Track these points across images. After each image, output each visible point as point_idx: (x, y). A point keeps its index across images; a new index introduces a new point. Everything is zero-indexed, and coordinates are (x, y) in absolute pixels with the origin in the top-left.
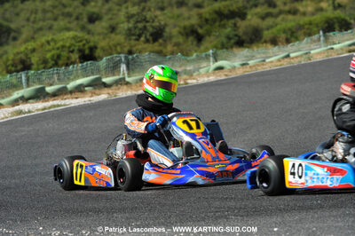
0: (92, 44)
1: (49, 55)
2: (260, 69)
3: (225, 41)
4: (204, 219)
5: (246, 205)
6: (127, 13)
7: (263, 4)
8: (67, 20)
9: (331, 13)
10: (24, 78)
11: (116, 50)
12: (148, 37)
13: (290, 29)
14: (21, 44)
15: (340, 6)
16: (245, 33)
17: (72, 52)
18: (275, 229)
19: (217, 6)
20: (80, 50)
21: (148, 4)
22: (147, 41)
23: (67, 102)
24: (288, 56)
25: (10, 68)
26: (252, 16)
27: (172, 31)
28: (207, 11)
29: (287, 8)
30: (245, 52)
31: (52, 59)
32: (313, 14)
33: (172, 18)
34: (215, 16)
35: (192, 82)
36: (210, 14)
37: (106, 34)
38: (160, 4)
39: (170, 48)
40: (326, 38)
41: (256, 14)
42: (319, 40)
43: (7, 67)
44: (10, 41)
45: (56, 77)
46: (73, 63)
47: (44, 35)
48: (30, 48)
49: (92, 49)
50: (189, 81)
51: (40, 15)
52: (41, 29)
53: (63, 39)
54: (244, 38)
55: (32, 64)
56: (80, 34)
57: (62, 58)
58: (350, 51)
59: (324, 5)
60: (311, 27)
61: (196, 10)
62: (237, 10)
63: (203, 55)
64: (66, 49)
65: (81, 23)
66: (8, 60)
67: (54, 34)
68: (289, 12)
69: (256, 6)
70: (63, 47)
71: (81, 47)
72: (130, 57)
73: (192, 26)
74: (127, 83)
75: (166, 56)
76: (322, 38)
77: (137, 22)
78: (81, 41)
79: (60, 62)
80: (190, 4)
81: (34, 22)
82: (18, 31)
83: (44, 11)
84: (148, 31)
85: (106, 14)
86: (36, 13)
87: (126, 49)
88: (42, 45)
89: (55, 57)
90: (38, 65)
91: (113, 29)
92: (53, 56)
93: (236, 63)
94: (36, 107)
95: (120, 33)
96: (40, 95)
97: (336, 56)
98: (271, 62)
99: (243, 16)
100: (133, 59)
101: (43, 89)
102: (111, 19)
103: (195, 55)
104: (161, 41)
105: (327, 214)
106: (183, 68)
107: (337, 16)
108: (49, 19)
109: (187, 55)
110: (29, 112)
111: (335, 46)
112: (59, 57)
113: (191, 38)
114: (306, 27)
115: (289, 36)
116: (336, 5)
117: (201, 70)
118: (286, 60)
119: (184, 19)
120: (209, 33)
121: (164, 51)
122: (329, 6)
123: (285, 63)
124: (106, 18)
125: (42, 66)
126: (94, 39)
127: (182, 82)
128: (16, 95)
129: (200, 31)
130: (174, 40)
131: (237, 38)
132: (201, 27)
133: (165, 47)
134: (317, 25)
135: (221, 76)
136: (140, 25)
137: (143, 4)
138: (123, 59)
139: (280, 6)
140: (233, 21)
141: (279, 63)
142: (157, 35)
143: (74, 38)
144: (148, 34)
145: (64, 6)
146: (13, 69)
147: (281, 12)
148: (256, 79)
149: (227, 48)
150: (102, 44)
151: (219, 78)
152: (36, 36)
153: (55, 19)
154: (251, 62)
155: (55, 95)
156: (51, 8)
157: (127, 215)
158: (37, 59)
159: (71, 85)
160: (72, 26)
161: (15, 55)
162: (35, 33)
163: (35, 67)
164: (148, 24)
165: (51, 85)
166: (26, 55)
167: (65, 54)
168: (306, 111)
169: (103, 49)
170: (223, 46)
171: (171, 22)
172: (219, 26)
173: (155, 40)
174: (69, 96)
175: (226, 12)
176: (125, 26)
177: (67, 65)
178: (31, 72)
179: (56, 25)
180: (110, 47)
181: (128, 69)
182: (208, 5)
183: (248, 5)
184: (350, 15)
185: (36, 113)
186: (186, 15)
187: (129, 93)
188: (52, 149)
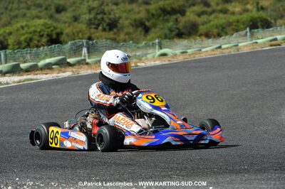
0: (58, 30)
1: (22, 38)
2: (197, 57)
3: (168, 32)
5: (186, 168)
6: (89, 6)
7: (199, 3)
8: (39, 9)
9: (255, 14)
10: (2, 56)
11: (78, 36)
12: (105, 27)
13: (221, 26)
15: (262, 8)
16: (185, 27)
17: (42, 36)
18: (211, 188)
19: (161, 4)
20: (48, 35)
22: (104, 30)
23: (38, 77)
24: (220, 47)
26: (191, 13)
27: (125, 22)
28: (153, 7)
29: (219, 8)
30: (185, 42)
31: (25, 41)
32: (240, 14)
33: (125, 11)
34: (160, 12)
35: (141, 65)
36: (156, 10)
37: (70, 23)
39: (122, 36)
40: (252, 34)
41: (193, 12)
42: (246, 34)
45: (28, 56)
46: (43, 46)
47: (17, 22)
48: (7, 31)
49: (59, 34)
50: (139, 64)
51: (15, 5)
52: (16, 16)
53: (35, 26)
54: (183, 31)
55: (8, 45)
56: (49, 22)
57: (33, 41)
58: (271, 46)
59: (249, 7)
60: (239, 24)
61: (143, 7)
62: (177, 8)
63: (151, 43)
64: (37, 34)
65: (49, 13)
67: (27, 21)
68: (221, 11)
69: (194, 5)
70: (35, 31)
71: (50, 33)
72: (91, 42)
73: (142, 19)
74: (87, 64)
75: (119, 43)
76: (248, 34)
77: (97, 14)
78: (49, 28)
79: (32, 44)
80: (141, 1)
81: (11, 10)
83: (19, 2)
84: (105, 22)
85: (71, 6)
86: (13, 3)
87: (86, 36)
88: (17, 30)
89: (28, 40)
90: (14, 45)
91: (76, 19)
92: (26, 39)
93: (177, 51)
94: (13, 80)
95: (81, 22)
96: (15, 70)
97: (260, 49)
98: (207, 51)
100: (93, 44)
101: (18, 65)
102: (74, 10)
103: (144, 43)
104: (115, 30)
105: (253, 177)
106: (133, 53)
107: (261, 16)
108: (23, 8)
109: (138, 43)
110: (7, 83)
111: (258, 41)
112: (31, 39)
113: (140, 29)
114: (235, 24)
115: (220, 31)
116: (259, 7)
117: (148, 56)
118: (219, 50)
119: (134, 13)
120: (155, 26)
121: (118, 39)
122: (254, 7)
123: (218, 53)
124: (70, 9)
125: (17, 47)
126: (60, 26)
127: (133, 65)
129: (147, 24)
130: (126, 30)
131: (177, 31)
132: (148, 20)
133: (119, 36)
134: (243, 23)
135: (165, 61)
136: (99, 17)
138: (85, 44)
139: (214, 6)
140: (175, 17)
141: (213, 53)
142: (112, 25)
143: (44, 25)
144: (105, 24)
147: (214, 11)
148: (194, 64)
149: (169, 39)
150: (67, 30)
151: (164, 63)
152: (12, 22)
153: (28, 9)
154: (189, 51)
155: (28, 71)
158: (13, 41)
159: (41, 63)
162: (11, 19)
163: (11, 47)
164: (105, 16)
165: (25, 62)
166: (4, 37)
168: (234, 93)
169: (68, 35)
170: (166, 37)
171: (124, 15)
172: (163, 20)
173: (111, 29)
174: (40, 72)
175: (169, 9)
176: (87, 17)
177: (38, 47)
178: (8, 51)
179: (29, 13)
180: (74, 34)
181: (89, 52)
182: (154, 3)
183: (187, 4)
184: (271, 16)
185: (13, 85)
186: (136, 10)
187: (90, 72)
188: (25, 115)
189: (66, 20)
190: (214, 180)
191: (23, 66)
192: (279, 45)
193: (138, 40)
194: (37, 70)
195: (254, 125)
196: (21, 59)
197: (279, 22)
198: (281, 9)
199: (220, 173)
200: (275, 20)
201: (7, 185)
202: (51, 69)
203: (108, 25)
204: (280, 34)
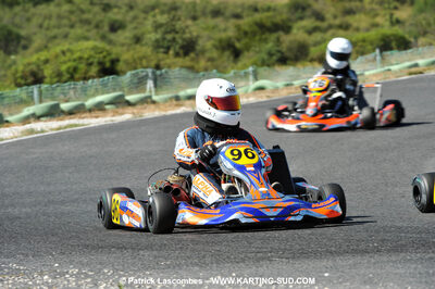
0: (113, 56)
1: (64, 68)
3: (266, 57)
4: (243, 260)
5: (291, 246)
6: (155, 22)
7: (310, 17)
8: (86, 27)
9: (387, 30)
10: (36, 93)
11: (141, 64)
12: (177, 50)
14: (31, 54)
15: (398, 21)
16: (290, 49)
17: (91, 64)
18: (326, 275)
19: (258, 17)
20: (100, 63)
21: (179, 13)
22: (177, 55)
23: (86, 121)
25: (19, 81)
26: (299, 29)
27: (206, 43)
28: (246, 22)
29: (337, 22)
30: (289, 70)
31: (68, 72)
33: (206, 29)
34: (256, 28)
36: (251, 26)
37: (130, 45)
38: (192, 13)
39: (202, 63)
40: (383, 58)
41: (303, 27)
42: (375, 59)
43: (16, 79)
44: (20, 49)
45: (72, 93)
46: (93, 77)
47: (58, 45)
48: (43, 58)
49: (115, 62)
51: (54, 22)
52: (55, 37)
53: (81, 50)
54: (288, 54)
55: (44, 77)
56: (100, 44)
57: (79, 71)
58: (410, 74)
59: (379, 20)
60: (365, 44)
61: (233, 21)
62: (281, 23)
64: (84, 61)
65: (101, 32)
66: (17, 71)
67: (70, 44)
68: (340, 27)
69: (301, 18)
70: (81, 58)
71: (102, 60)
72: (158, 72)
73: (230, 38)
74: (154, 102)
75: (198, 72)
76: (378, 58)
77: (170, 32)
78: (100, 53)
79: (77, 76)
80: (228, 13)
81: (48, 29)
82: (29, 39)
83: (60, 17)
84: (177, 43)
85: (131, 22)
86: (50, 19)
87: (153, 63)
88: (57, 56)
89: (71, 70)
90: (51, 77)
91: (138, 40)
92: (69, 68)
93: (279, 83)
94: (51, 126)
95: (146, 44)
96: (54, 112)
97: (394, 79)
99: (287, 29)
100: (161, 75)
101: (57, 106)
102: (136, 28)
103: (232, 73)
104: (192, 55)
105: (385, 259)
107: (395, 33)
108: (65, 26)
109: (224, 73)
110: (42, 131)
111: (392, 68)
112: (75, 69)
113: (227, 53)
114: (359, 44)
116: (394, 19)
119: (220, 31)
120: (248, 48)
121: (196, 66)
122: (386, 20)
124: (130, 26)
125: (55, 80)
126: (115, 51)
128: (27, 111)
129: (238, 45)
130: (208, 55)
131: (279, 54)
132: (239, 40)
133: (198, 62)
134: (372, 43)
135: (262, 97)
136: (169, 37)
137: (173, 13)
139: (330, 20)
140: (273, 36)
142: (188, 48)
143: (95, 48)
144: (177, 47)
145: (83, 12)
146: (23, 82)
147: (330, 27)
149: (268, 66)
150: (126, 56)
151: (261, 100)
152: (50, 45)
153: (72, 26)
154: (296, 83)
155: (71, 113)
156: (66, 14)
157: (155, 253)
158: (51, 72)
159: (90, 102)
160: (90, 34)
161: (25, 66)
162: (48, 41)
163: (47, 80)
164: (177, 36)
165: (67, 101)
166: (38, 66)
167: (82, 66)
168: (359, 140)
169: (127, 62)
170: (264, 63)
171: (206, 33)
172: (260, 40)
173: (186, 54)
174: (88, 114)
175: (268, 24)
176: (153, 36)
177: (85, 79)
178: (44, 86)
179: (73, 32)
180: (134, 61)
181: (156, 86)
182: (248, 16)
183: (293, 17)
184: (410, 32)
185: (50, 133)
186: (222, 26)
187: (157, 113)
188: (67, 174)
189: (124, 41)
190: (330, 263)
191: (64, 106)
192: (421, 73)
193: (225, 67)
194: (85, 112)
195: (386, 185)
196: (62, 97)
197: (422, 40)
198: (424, 22)
199: (339, 253)
200: (416, 38)
201: (42, 274)
202: (103, 110)
203: (182, 47)
204: (423, 58)
